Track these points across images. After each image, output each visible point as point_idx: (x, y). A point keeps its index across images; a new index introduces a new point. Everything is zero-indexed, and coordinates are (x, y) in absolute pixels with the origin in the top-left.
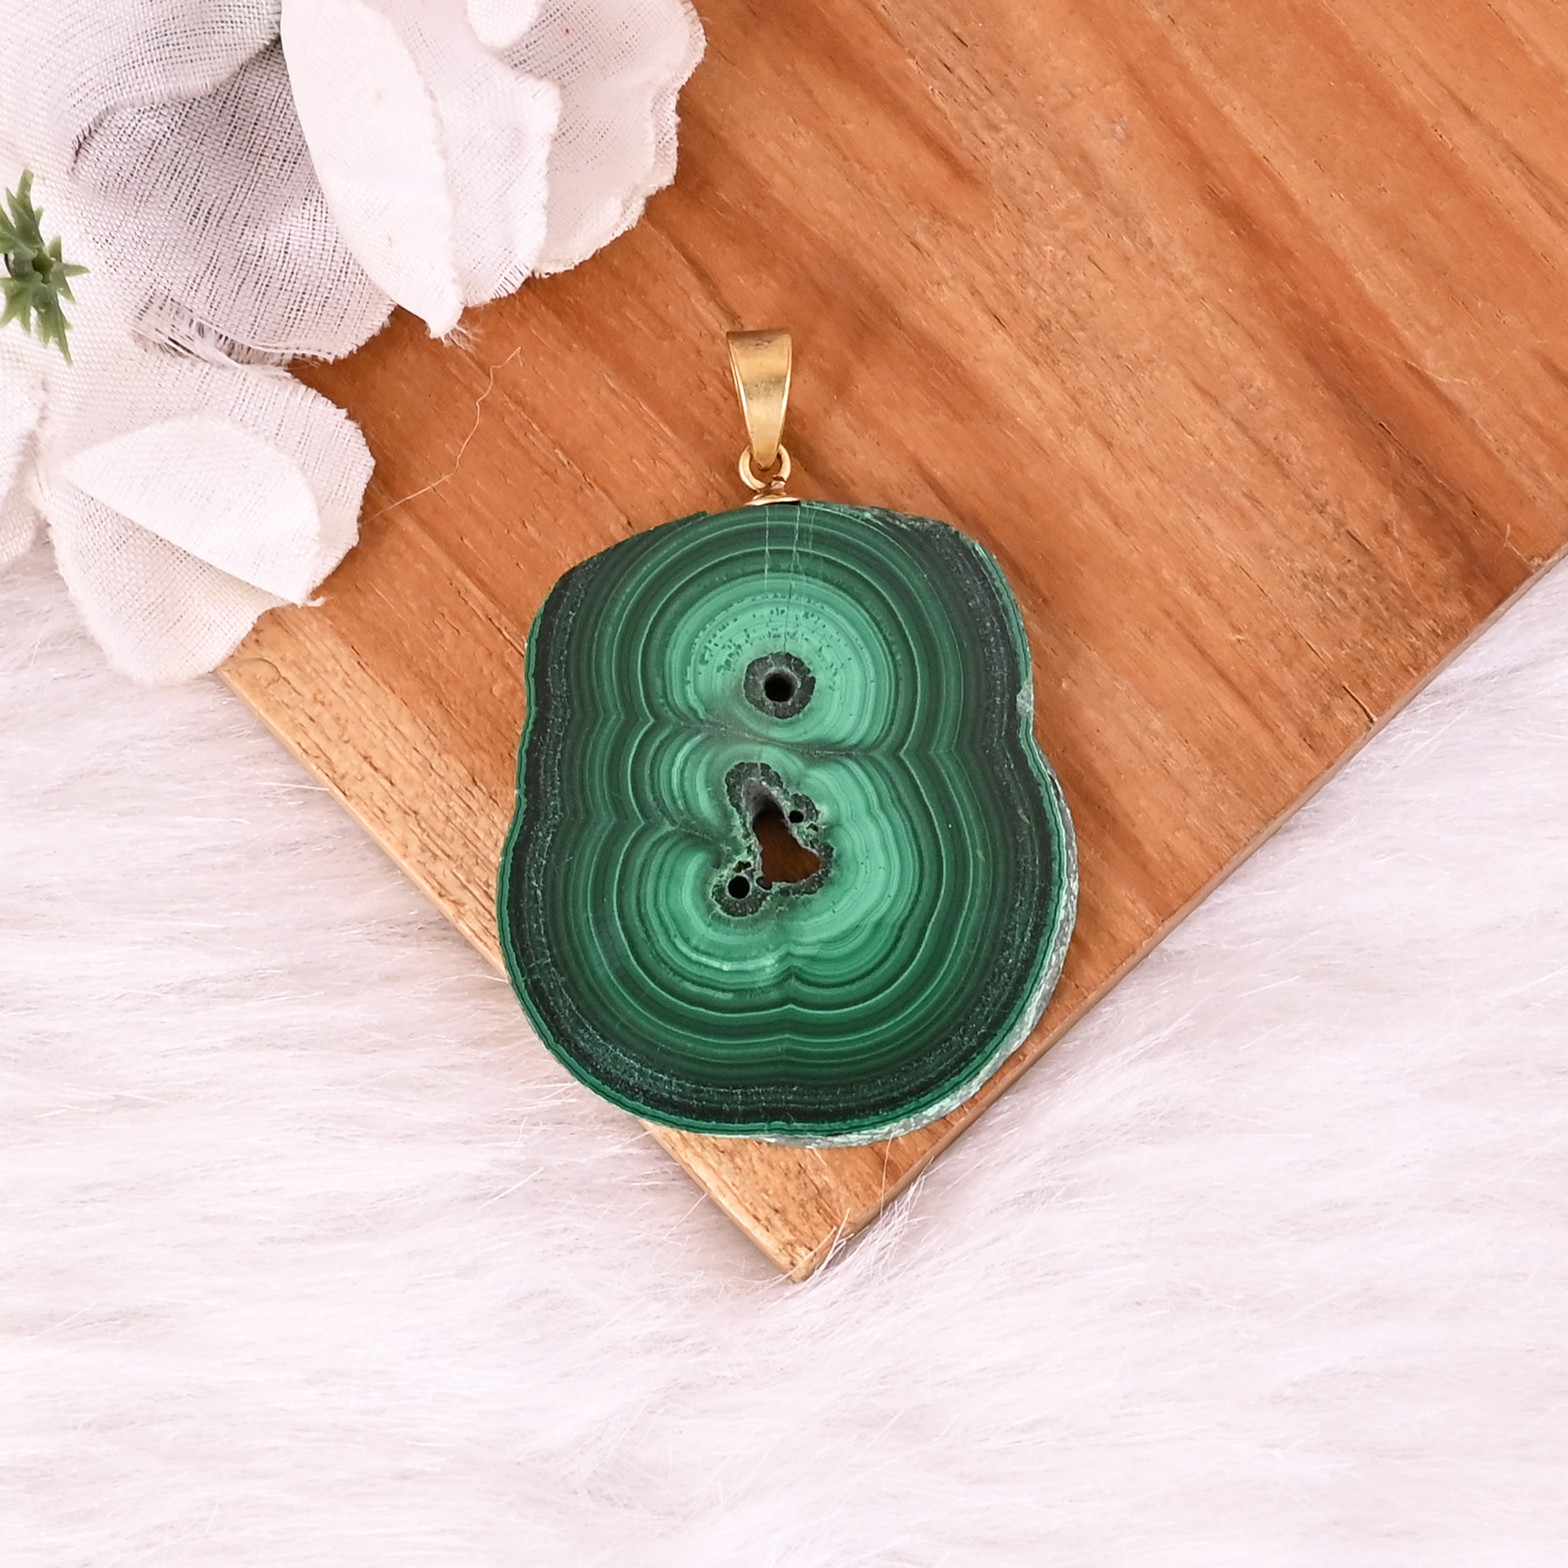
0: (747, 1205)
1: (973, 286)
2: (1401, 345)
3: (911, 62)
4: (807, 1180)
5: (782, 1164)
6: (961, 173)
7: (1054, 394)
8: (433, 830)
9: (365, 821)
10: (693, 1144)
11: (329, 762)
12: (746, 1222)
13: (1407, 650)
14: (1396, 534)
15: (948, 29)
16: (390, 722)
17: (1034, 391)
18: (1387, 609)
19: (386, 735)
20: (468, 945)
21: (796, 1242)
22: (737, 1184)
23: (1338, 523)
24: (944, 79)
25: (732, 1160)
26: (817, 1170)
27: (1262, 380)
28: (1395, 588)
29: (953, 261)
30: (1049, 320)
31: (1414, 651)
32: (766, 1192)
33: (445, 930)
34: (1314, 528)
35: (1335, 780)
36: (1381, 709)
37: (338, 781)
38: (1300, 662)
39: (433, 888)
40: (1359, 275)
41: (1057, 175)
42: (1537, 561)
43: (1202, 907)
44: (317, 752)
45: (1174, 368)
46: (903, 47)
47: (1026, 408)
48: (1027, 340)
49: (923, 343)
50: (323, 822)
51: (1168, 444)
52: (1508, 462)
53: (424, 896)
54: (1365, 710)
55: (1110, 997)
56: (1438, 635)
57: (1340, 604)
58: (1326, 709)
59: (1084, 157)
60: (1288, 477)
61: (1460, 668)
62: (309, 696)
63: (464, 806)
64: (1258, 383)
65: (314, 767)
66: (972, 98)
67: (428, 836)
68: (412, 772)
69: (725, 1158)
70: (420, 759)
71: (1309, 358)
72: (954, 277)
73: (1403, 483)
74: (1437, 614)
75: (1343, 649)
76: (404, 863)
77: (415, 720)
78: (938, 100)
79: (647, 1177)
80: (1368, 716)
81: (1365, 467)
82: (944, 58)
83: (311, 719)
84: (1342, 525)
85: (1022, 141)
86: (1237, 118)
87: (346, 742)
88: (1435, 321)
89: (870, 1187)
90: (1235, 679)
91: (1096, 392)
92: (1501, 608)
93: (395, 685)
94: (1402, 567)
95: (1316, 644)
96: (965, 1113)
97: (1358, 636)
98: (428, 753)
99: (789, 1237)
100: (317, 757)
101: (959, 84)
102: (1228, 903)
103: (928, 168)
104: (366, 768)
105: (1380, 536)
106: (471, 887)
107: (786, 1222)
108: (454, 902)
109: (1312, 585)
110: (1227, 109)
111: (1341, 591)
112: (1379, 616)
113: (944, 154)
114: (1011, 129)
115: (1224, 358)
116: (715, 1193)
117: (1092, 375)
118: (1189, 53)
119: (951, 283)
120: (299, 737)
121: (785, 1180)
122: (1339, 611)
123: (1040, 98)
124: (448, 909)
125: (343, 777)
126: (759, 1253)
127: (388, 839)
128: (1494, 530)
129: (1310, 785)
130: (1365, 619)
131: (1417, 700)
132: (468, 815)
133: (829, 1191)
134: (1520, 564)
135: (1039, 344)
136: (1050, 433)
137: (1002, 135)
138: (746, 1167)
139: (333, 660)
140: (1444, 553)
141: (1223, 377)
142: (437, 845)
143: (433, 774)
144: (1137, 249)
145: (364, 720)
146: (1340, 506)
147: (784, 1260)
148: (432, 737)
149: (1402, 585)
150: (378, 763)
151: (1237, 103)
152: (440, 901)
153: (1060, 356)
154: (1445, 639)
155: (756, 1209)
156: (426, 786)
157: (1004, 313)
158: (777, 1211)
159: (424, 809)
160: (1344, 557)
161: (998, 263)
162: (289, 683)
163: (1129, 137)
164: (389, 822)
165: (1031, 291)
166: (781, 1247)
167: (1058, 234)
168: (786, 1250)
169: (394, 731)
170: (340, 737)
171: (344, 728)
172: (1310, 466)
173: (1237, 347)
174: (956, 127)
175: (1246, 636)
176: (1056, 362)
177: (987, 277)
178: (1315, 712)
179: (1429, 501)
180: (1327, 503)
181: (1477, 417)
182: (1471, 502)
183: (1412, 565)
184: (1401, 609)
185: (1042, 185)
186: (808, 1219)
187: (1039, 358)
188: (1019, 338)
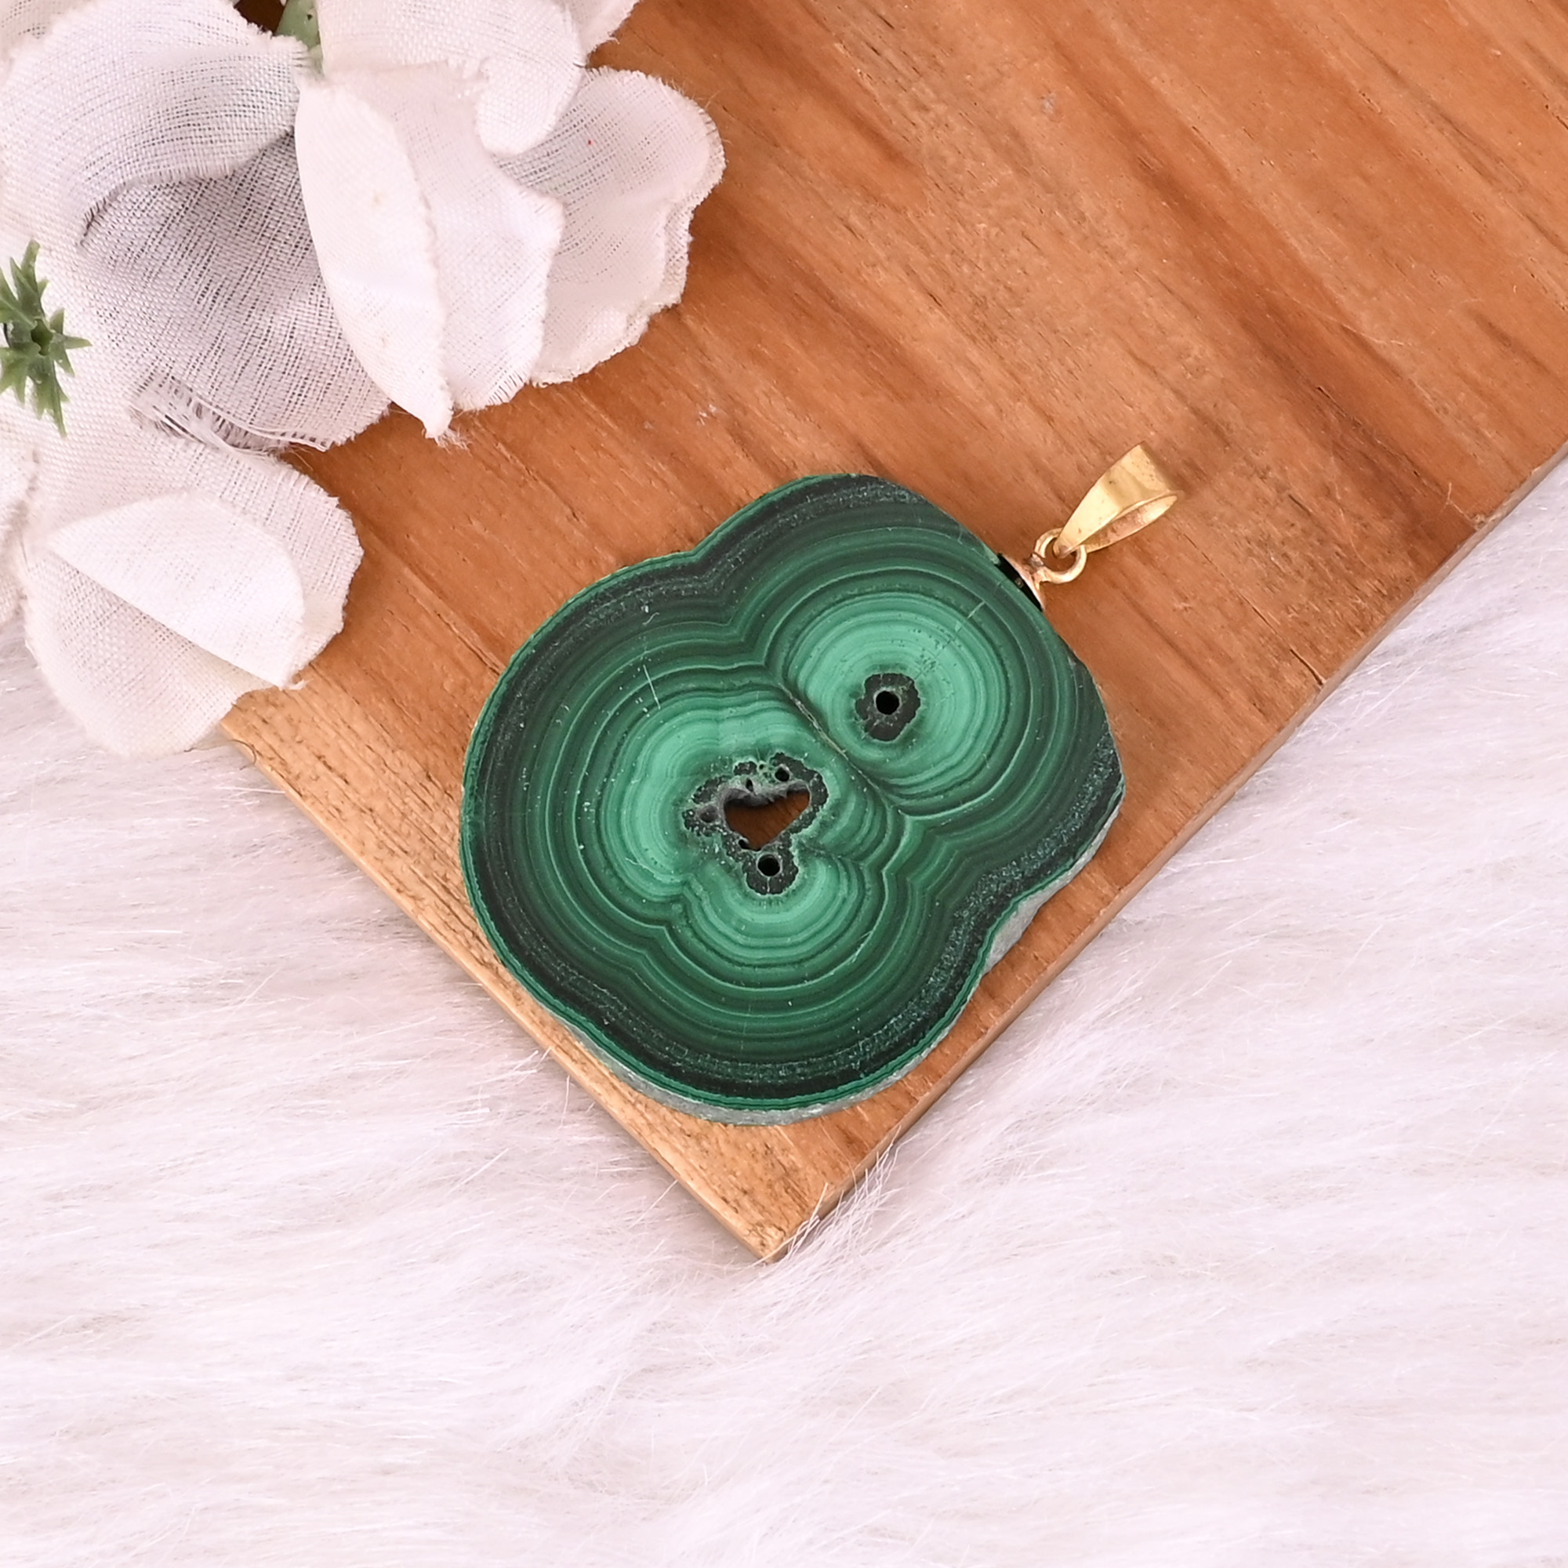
0: (715, 1187)
1: (907, 266)
2: (1337, 310)
3: (838, 46)
4: (774, 1160)
5: (749, 1145)
6: (892, 155)
7: (992, 371)
8: (389, 826)
9: (321, 821)
10: (659, 1128)
11: (283, 763)
12: (715, 1204)
13: (1353, 611)
14: (1339, 497)
15: (874, 12)
16: (343, 720)
17: (973, 369)
18: (1332, 571)
19: (338, 733)
20: (430, 941)
21: (766, 1222)
22: (705, 1167)
23: (1280, 489)
24: (873, 62)
25: (699, 1143)
26: (783, 1150)
27: (1200, 349)
28: (1339, 550)
29: (887, 242)
30: (984, 297)
31: (1360, 612)
32: (734, 1174)
33: (405, 926)
34: (1256, 496)
35: (1287, 745)
36: (1329, 672)
37: (293, 782)
38: (1247, 628)
39: (391, 884)
40: (1293, 241)
41: (988, 154)
42: (1480, 518)
43: (1161, 876)
44: (271, 754)
45: (1112, 341)
46: (828, 31)
47: (965, 385)
48: (965, 318)
49: (859, 324)
50: (278, 824)
51: (1108, 416)
52: (1447, 421)
53: (383, 893)
54: (1313, 672)
55: (1070, 969)
56: (1384, 596)
57: (1286, 569)
58: (1274, 673)
59: (1015, 135)
60: (1228, 445)
61: (1409, 628)
63: (419, 801)
64: (1195, 352)
65: (269, 769)
66: (900, 80)
67: (385, 833)
68: (367, 770)
69: (691, 1142)
70: (374, 756)
71: (1245, 325)
72: (889, 258)
73: (1342, 444)
74: (1382, 575)
75: (1289, 613)
76: (362, 861)
77: (367, 718)
78: (867, 84)
79: (616, 1163)
80: (1317, 678)
81: (1306, 432)
82: (870, 40)
83: (264, 721)
84: (1284, 489)
85: (951, 120)
86: (1164, 90)
87: (300, 742)
88: (1370, 284)
89: (837, 1165)
90: (1183, 646)
91: (1035, 368)
92: (1446, 566)
93: (346, 684)
94: (1346, 529)
95: (1262, 608)
96: (929, 1088)
97: (1304, 600)
98: (381, 750)
99: (759, 1218)
100: (271, 759)
101: (886, 66)
102: (1184, 872)
103: (858, 151)
104: (320, 767)
105: (1322, 499)
106: (428, 882)
107: (755, 1203)
108: (413, 897)
109: (1257, 550)
110: (1154, 81)
111: (1285, 555)
112: (1323, 577)
113: (873, 135)
114: (941, 109)
115: (1159, 327)
116: (683, 1176)
117: (1029, 351)
118: (1115, 27)
119: (887, 264)
120: (253, 739)
121: (752, 1162)
122: (1284, 576)
123: (968, 77)
124: (408, 905)
125: (298, 777)
126: (729, 1235)
127: (345, 837)
128: (1435, 488)
129: (1261, 749)
130: (1310, 582)
131: (1366, 661)
132: (424, 810)
133: (797, 1170)
134: (1463, 522)
135: (977, 321)
136: (990, 409)
137: (932, 115)
138: (712, 1149)
140: (1386, 513)
141: (1161, 348)
142: (393, 841)
143: (388, 771)
144: (1070, 224)
145: (317, 719)
146: (1282, 471)
147: (754, 1241)
148: (385, 734)
149: (1346, 547)
150: (333, 763)
151: (1165, 75)
152: (398, 897)
153: (997, 333)
154: (1391, 598)
155: (724, 1191)
156: (381, 784)
157: (940, 292)
158: (745, 1192)
159: (379, 806)
160: (1287, 522)
161: (933, 243)
163: (1058, 112)
164: (345, 820)
165: (966, 269)
166: (751, 1228)
167: (991, 212)
168: (756, 1230)
169: (347, 729)
170: (293, 738)
171: (297, 729)
172: (1251, 433)
173: (1173, 316)
174: (885, 109)
175: (1193, 604)
176: (993, 339)
177: (923, 258)
178: (1264, 677)
179: (1370, 463)
180: (1268, 468)
181: (1415, 378)
182: (1412, 463)
183: (1355, 527)
184: (1346, 571)
185: (973, 163)
186: (776, 1199)
187: (976, 335)
188: (956, 316)
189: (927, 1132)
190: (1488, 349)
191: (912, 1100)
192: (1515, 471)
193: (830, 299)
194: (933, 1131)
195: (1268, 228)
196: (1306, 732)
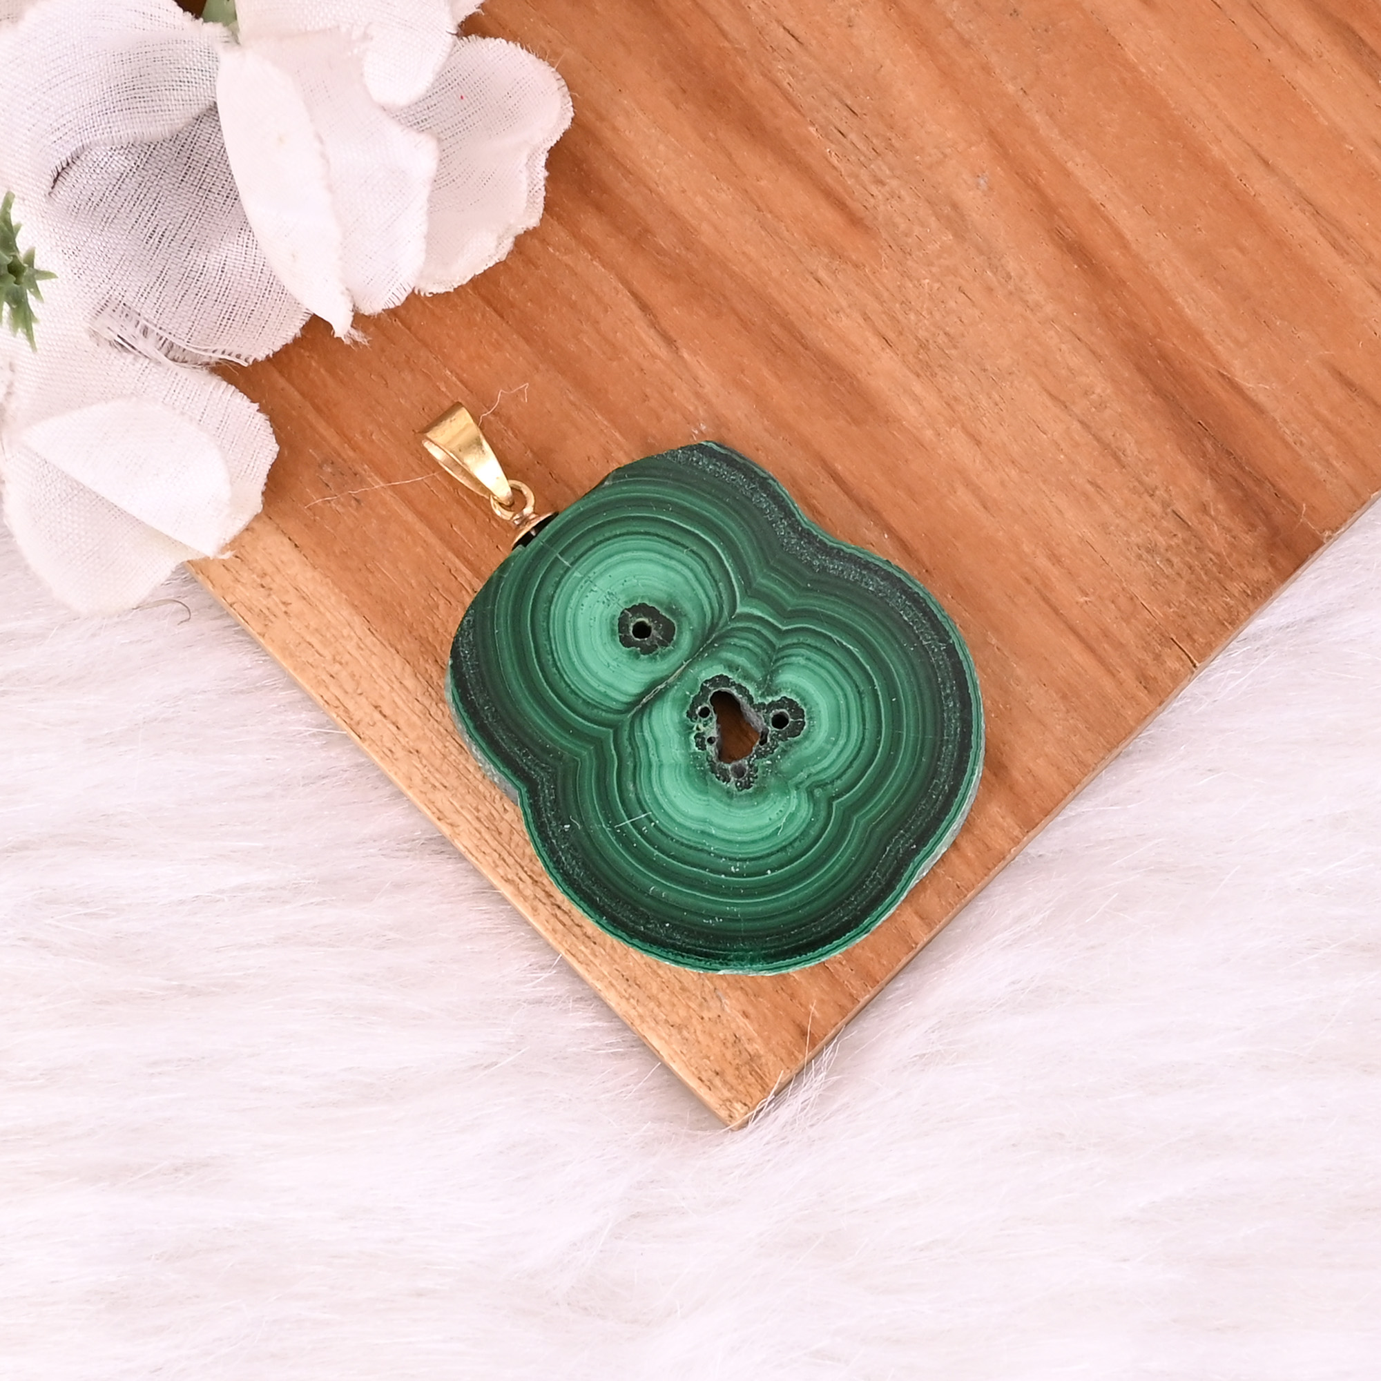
0: (693, 1069)
1: (865, 314)
2: (1215, 358)
3: (812, 129)
4: (741, 1047)
5: (721, 1035)
6: (855, 221)
7: (932, 401)
8: (433, 766)
9: (377, 759)
10: (648, 1019)
11: (346, 710)
12: (693, 1083)
13: (1223, 608)
14: (1213, 513)
15: (842, 101)
16: (395, 677)
17: (916, 399)
18: (1206, 574)
19: (393, 688)
20: (462, 858)
21: (733, 1099)
22: (685, 1052)
23: (1165, 505)
24: (840, 143)
25: (680, 1032)
26: (749, 1040)
27: (1102, 388)
28: (1213, 557)
29: (848, 293)
30: (927, 341)
31: (1229, 609)
32: (708, 1058)
33: (443, 846)
34: (1146, 510)
35: (1165, 713)
36: (1202, 657)
37: (354, 727)
38: (1136, 619)
39: (433, 813)
40: (1180, 300)
41: (933, 221)
42: (1327, 533)
43: (1059, 819)
44: (337, 703)
45: (1030, 379)
46: (804, 116)
47: (909, 412)
48: (910, 358)
49: (824, 359)
50: (341, 758)
51: (1025, 441)
52: (1303, 452)
53: (425, 817)
54: (1189, 657)
55: (984, 893)
56: (1248, 595)
57: (1168, 571)
58: (1157, 657)
59: (955, 206)
60: (1124, 467)
61: (1266, 619)
62: (329, 657)
63: (457, 745)
64: (1098, 390)
65: (335, 716)
66: (862, 158)
67: (429, 771)
68: (415, 718)
69: (674, 1031)
70: (420, 707)
71: (1140, 369)
72: (850, 306)
73: (1217, 470)
74: (1247, 578)
75: (1170, 607)
76: (410, 793)
77: (416, 676)
78: (834, 160)
79: (611, 1044)
80: (1192, 662)
81: (1187, 458)
82: (838, 125)
83: (332, 676)
84: (1169, 506)
85: (903, 193)
86: (1079, 172)
87: (361, 694)
88: (1243, 336)
89: (793, 1053)
90: (1083, 633)
91: (967, 400)
92: (1299, 572)
93: (399, 647)
94: (1218, 539)
95: (1149, 603)
96: (869, 991)
97: (1183, 597)
98: (427, 703)
99: (727, 1094)
100: (337, 707)
101: (851, 147)
102: (1079, 815)
103: (828, 217)
104: (377, 716)
105: (1200, 514)
106: (464, 813)
107: (725, 1082)
108: (452, 825)
109: (1145, 555)
110: (1070, 164)
111: (1168, 560)
112: (1199, 579)
113: (840, 205)
114: (894, 183)
115: (1070, 370)
116: (666, 1058)
117: (963, 386)
118: (1038, 118)
119: (848, 311)
120: (322, 690)
121: (723, 1048)
122: (1167, 577)
123: (918, 158)
124: (446, 830)
125: (358, 723)
126: (702, 1105)
127: (396, 774)
128: (1292, 508)
129: (1144, 718)
130: (1189, 583)
131: (1231, 646)
132: (461, 753)
133: (760, 1057)
134: (1314, 535)
135: (920, 360)
136: (929, 434)
137: (887, 188)
138: (691, 1037)
139: (348, 628)
140: (1252, 527)
141: (1070, 386)
142: (435, 778)
143: (432, 720)
144: (999, 282)
145: (374, 675)
146: (1167, 490)
147: (723, 1114)
148: (430, 689)
149: (1218, 555)
150: (387, 711)
151: (1078, 160)
152: (439, 823)
153: (937, 370)
154: (1254, 598)
155: (700, 1072)
156: (426, 731)
157: (891, 336)
158: (717, 1074)
159: (424, 748)
160: (1171, 532)
161: (886, 295)
162: (313, 646)
163: (991, 189)
164: (396, 760)
165: (912, 317)
166: (721, 1103)
167: (934, 270)
168: (725, 1105)
169: (399, 684)
170: (355, 691)
171: (358, 684)
172: (1142, 457)
173: (1081, 360)
174: (849, 183)
175: (1092, 598)
176: (934, 375)
177: (877, 305)
178: (1149, 660)
179: (1239, 485)
180: (1156, 488)
181: (1277, 416)
182: (1273, 486)
183: (1226, 538)
184: (1218, 574)
185: (921, 229)
186: (742, 1080)
187: (920, 372)
188: (903, 355)
189: (865, 1025)
190: (1338, 393)
191: (855, 1000)
192: (1357, 494)
193: (800, 339)
194: (869, 1025)
195: (1159, 289)
196: (1180, 703)
